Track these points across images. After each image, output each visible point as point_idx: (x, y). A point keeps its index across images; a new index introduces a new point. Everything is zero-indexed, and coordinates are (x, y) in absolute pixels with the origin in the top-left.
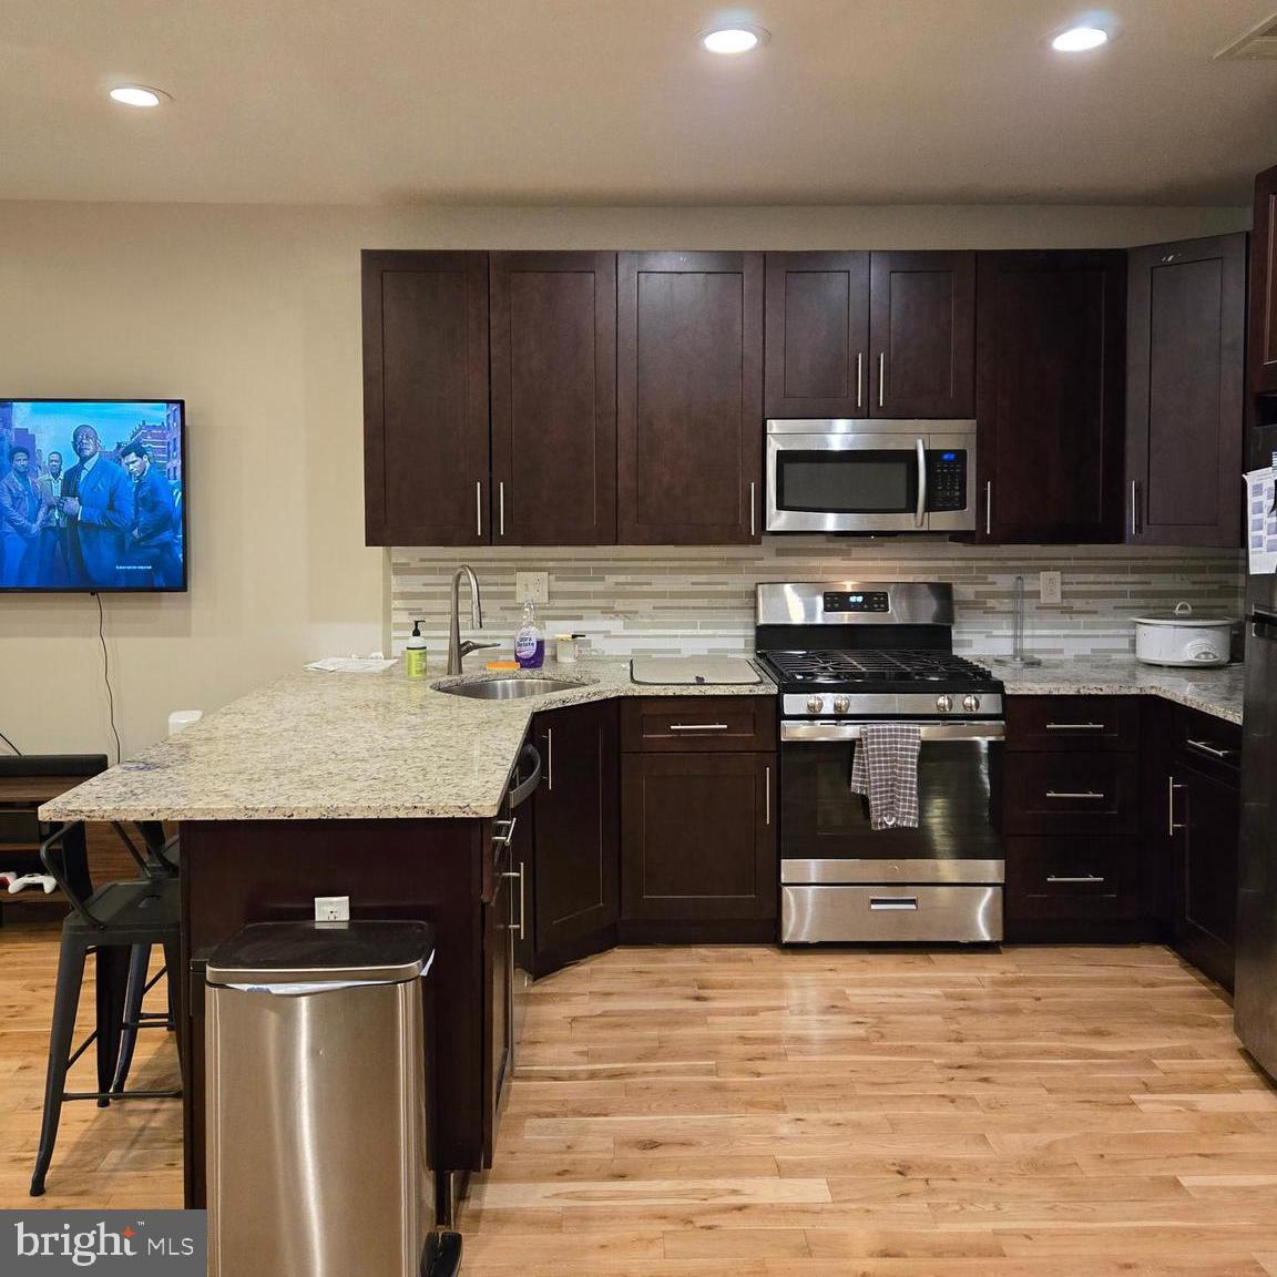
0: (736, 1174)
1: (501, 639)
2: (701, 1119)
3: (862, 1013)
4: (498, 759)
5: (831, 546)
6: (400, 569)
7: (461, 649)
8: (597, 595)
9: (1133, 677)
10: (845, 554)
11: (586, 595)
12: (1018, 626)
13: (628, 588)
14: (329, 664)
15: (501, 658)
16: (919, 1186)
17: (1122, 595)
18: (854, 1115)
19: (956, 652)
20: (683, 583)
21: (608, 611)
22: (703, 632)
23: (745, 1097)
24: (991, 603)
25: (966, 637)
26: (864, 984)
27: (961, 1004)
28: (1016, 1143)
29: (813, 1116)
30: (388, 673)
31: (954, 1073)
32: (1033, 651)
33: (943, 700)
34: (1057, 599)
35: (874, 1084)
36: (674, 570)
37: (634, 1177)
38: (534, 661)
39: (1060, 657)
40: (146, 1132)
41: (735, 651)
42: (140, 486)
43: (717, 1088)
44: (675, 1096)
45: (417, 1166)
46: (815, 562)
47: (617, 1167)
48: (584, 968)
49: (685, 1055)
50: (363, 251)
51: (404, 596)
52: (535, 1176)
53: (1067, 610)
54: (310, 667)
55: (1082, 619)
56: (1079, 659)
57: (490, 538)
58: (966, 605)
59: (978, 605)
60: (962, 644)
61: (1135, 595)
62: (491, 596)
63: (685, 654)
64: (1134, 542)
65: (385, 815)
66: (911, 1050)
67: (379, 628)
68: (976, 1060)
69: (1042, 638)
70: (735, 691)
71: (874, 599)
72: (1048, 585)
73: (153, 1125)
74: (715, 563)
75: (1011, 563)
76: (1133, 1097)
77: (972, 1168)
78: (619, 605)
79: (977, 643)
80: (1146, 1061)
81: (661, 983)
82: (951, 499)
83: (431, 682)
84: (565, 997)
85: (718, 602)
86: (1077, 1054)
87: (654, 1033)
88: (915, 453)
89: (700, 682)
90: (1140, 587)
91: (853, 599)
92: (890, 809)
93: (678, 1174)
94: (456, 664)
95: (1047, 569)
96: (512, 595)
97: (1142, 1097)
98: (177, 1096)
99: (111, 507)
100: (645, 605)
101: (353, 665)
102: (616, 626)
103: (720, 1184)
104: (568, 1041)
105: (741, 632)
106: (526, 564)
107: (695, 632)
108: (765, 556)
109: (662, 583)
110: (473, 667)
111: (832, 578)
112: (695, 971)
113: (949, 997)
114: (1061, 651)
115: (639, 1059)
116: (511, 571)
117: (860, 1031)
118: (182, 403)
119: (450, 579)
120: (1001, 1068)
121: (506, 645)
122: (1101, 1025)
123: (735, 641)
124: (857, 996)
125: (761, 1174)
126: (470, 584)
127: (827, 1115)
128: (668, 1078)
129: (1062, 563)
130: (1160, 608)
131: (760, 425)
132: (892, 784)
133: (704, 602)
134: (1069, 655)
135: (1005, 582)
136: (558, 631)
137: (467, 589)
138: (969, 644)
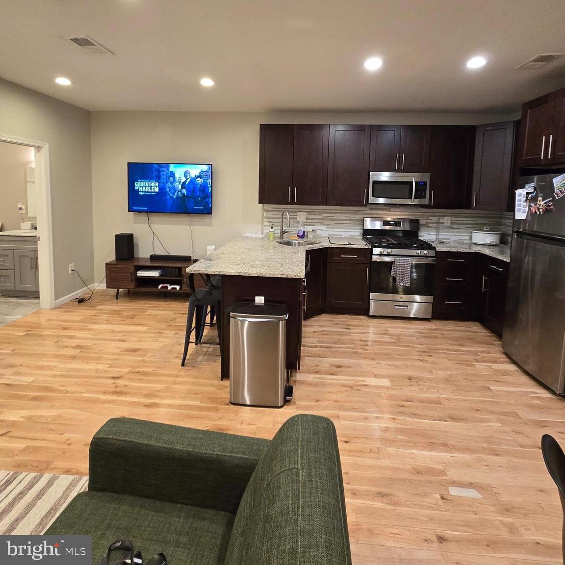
0: (363, 376)
1: (293, 231)
2: (352, 361)
3: (393, 335)
4: (301, 263)
5: (385, 208)
6: (267, 211)
7: (283, 232)
8: (319, 219)
9: (470, 247)
10: (389, 210)
11: (316, 219)
12: (438, 232)
13: (328, 218)
14: (248, 235)
15: (293, 235)
16: (415, 383)
17: (468, 224)
18: (395, 363)
19: (420, 238)
20: (343, 216)
21: (322, 223)
22: (348, 230)
23: (363, 356)
24: (430, 225)
25: (422, 234)
26: (393, 327)
27: (421, 335)
28: (441, 374)
29: (383, 362)
30: (262, 238)
31: (421, 353)
32: (441, 239)
33: (418, 252)
34: (449, 224)
35: (399, 355)
36: (341, 213)
37: (336, 375)
38: (302, 237)
39: (449, 241)
40: (208, 353)
41: (357, 236)
42: (201, 186)
43: (356, 353)
44: (344, 354)
45: (284, 368)
46: (380, 212)
47: (331, 372)
48: (315, 319)
49: (346, 344)
50: (260, 124)
51: (267, 218)
52: (309, 372)
53: (451, 228)
54: (243, 235)
55: (456, 230)
56: (455, 242)
57: (292, 203)
58: (423, 225)
59: (426, 225)
60: (421, 236)
61: (471, 224)
62: (292, 218)
63: (343, 236)
64: (475, 209)
65: (274, 276)
66: (408, 346)
67: (260, 226)
68: (427, 350)
69: (445, 235)
70: (360, 247)
71: (397, 223)
72: (447, 220)
73: (209, 351)
74: (353, 212)
75: (436, 214)
76: (473, 363)
77: (429, 380)
78: (325, 222)
79: (426, 236)
80: (476, 353)
81: (337, 324)
82: (422, 195)
83: (276, 241)
84: (312, 326)
85: (352, 222)
86: (456, 350)
87: (337, 337)
88: (412, 182)
89: (350, 244)
90: (474, 222)
91: (391, 223)
92: (402, 281)
93: (348, 375)
94: (282, 236)
95: (446, 216)
96: (296, 218)
97: (477, 363)
98: (218, 344)
99: (193, 192)
100: (332, 222)
101: (254, 236)
102: (324, 228)
103: (359, 378)
104: (313, 338)
105: (359, 231)
106: (300, 210)
107: (346, 230)
108: (366, 210)
109: (337, 216)
110: (286, 237)
111: (384, 216)
112: (345, 321)
113: (417, 332)
114: (449, 239)
115: (333, 343)
116: (296, 212)
117: (394, 340)
118: (212, 165)
119: (281, 213)
120: (435, 353)
121: (295, 232)
122: (462, 343)
123: (357, 233)
124: (391, 330)
125: (371, 377)
126: (287, 215)
127: (386, 362)
128: (342, 349)
129: (452, 215)
130: (480, 228)
131: (368, 173)
132: (403, 274)
133: (349, 222)
134: (452, 240)
135: (435, 219)
136: (309, 229)
137: (286, 216)
138: (423, 236)
